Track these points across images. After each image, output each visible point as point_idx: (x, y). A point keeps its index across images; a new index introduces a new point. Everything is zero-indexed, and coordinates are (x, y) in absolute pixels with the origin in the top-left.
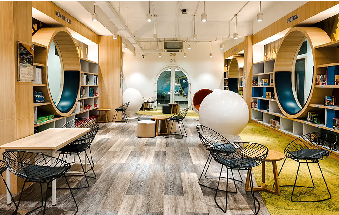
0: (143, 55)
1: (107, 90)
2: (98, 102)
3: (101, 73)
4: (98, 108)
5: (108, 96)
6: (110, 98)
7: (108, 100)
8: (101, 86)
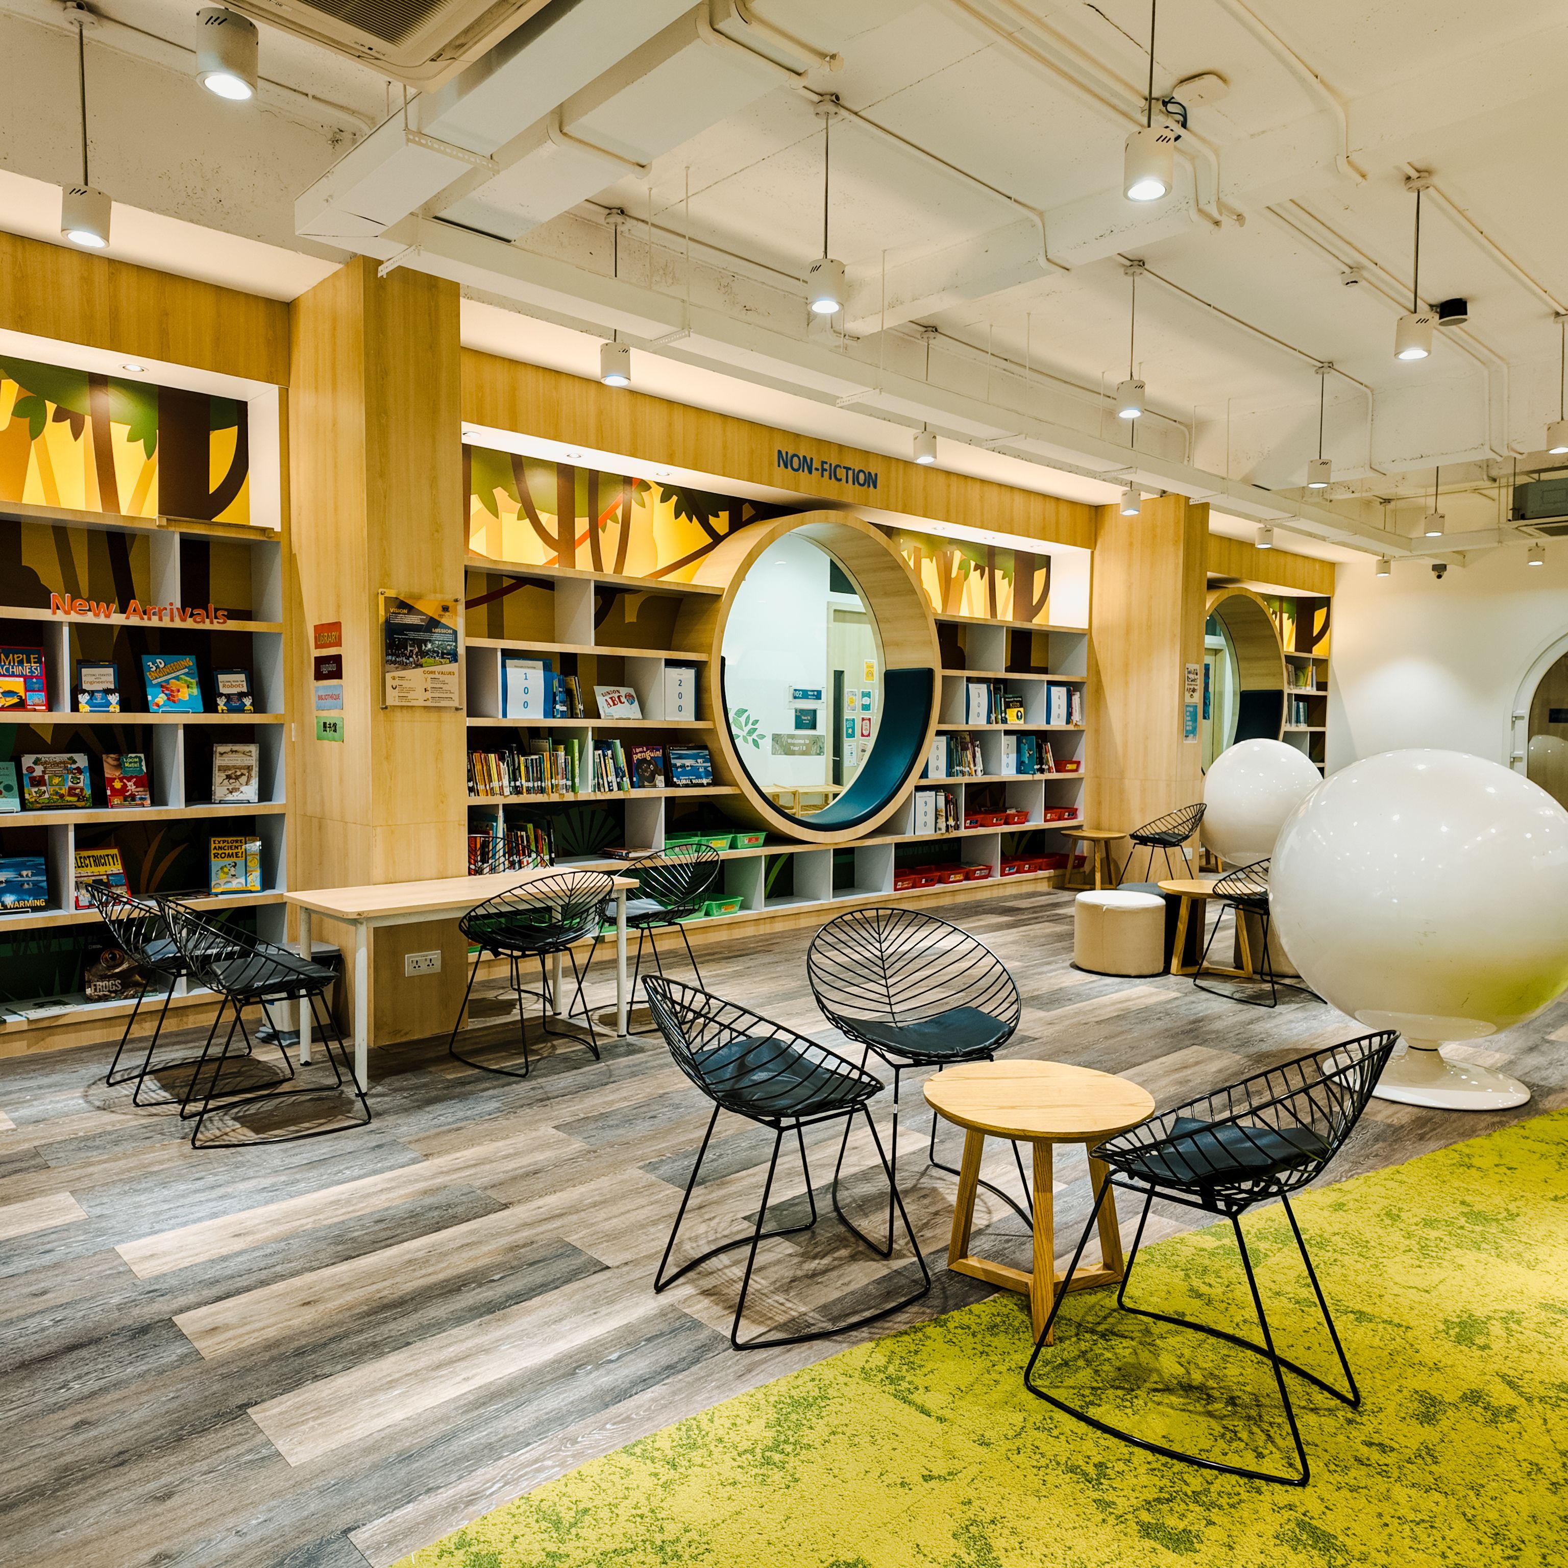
0: (1440, 570)
1: (1120, 749)
2: (1083, 801)
3: (1098, 673)
4: (1079, 827)
5: (1122, 774)
6: (1133, 786)
7: (1122, 791)
8: (1097, 731)
